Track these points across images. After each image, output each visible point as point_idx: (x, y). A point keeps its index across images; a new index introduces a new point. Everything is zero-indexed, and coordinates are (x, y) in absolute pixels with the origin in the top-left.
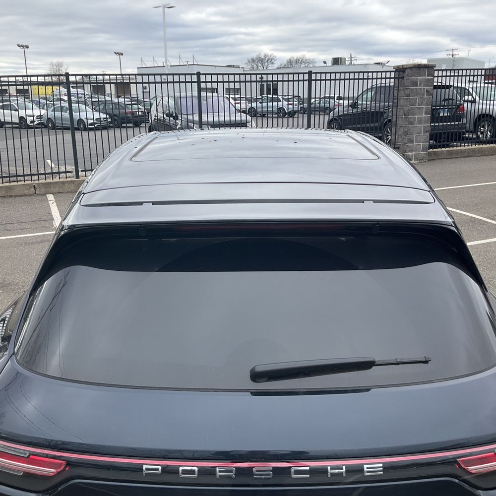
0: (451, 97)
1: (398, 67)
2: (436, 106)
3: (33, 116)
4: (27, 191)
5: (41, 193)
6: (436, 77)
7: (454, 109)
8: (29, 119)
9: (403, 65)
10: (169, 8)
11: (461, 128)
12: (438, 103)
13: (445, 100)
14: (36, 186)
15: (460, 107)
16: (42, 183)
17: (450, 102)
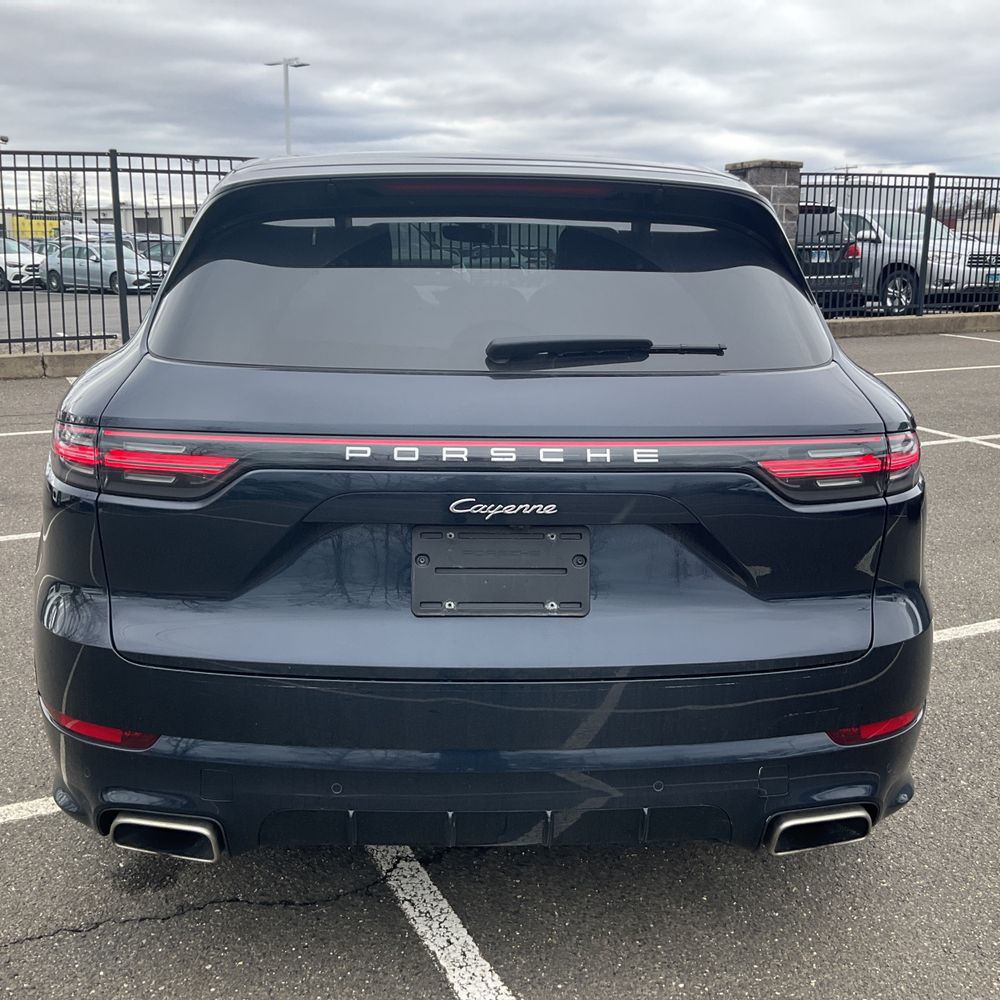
0: (831, 229)
1: (735, 165)
2: (804, 244)
3: (20, 266)
4: (29, 371)
5: (55, 375)
6: (804, 186)
7: (839, 252)
8: (11, 272)
9: (742, 164)
10: (296, 66)
11: (850, 287)
12: (808, 239)
13: (822, 233)
14: (46, 362)
15: (849, 248)
16: (59, 357)
17: (831, 237)
